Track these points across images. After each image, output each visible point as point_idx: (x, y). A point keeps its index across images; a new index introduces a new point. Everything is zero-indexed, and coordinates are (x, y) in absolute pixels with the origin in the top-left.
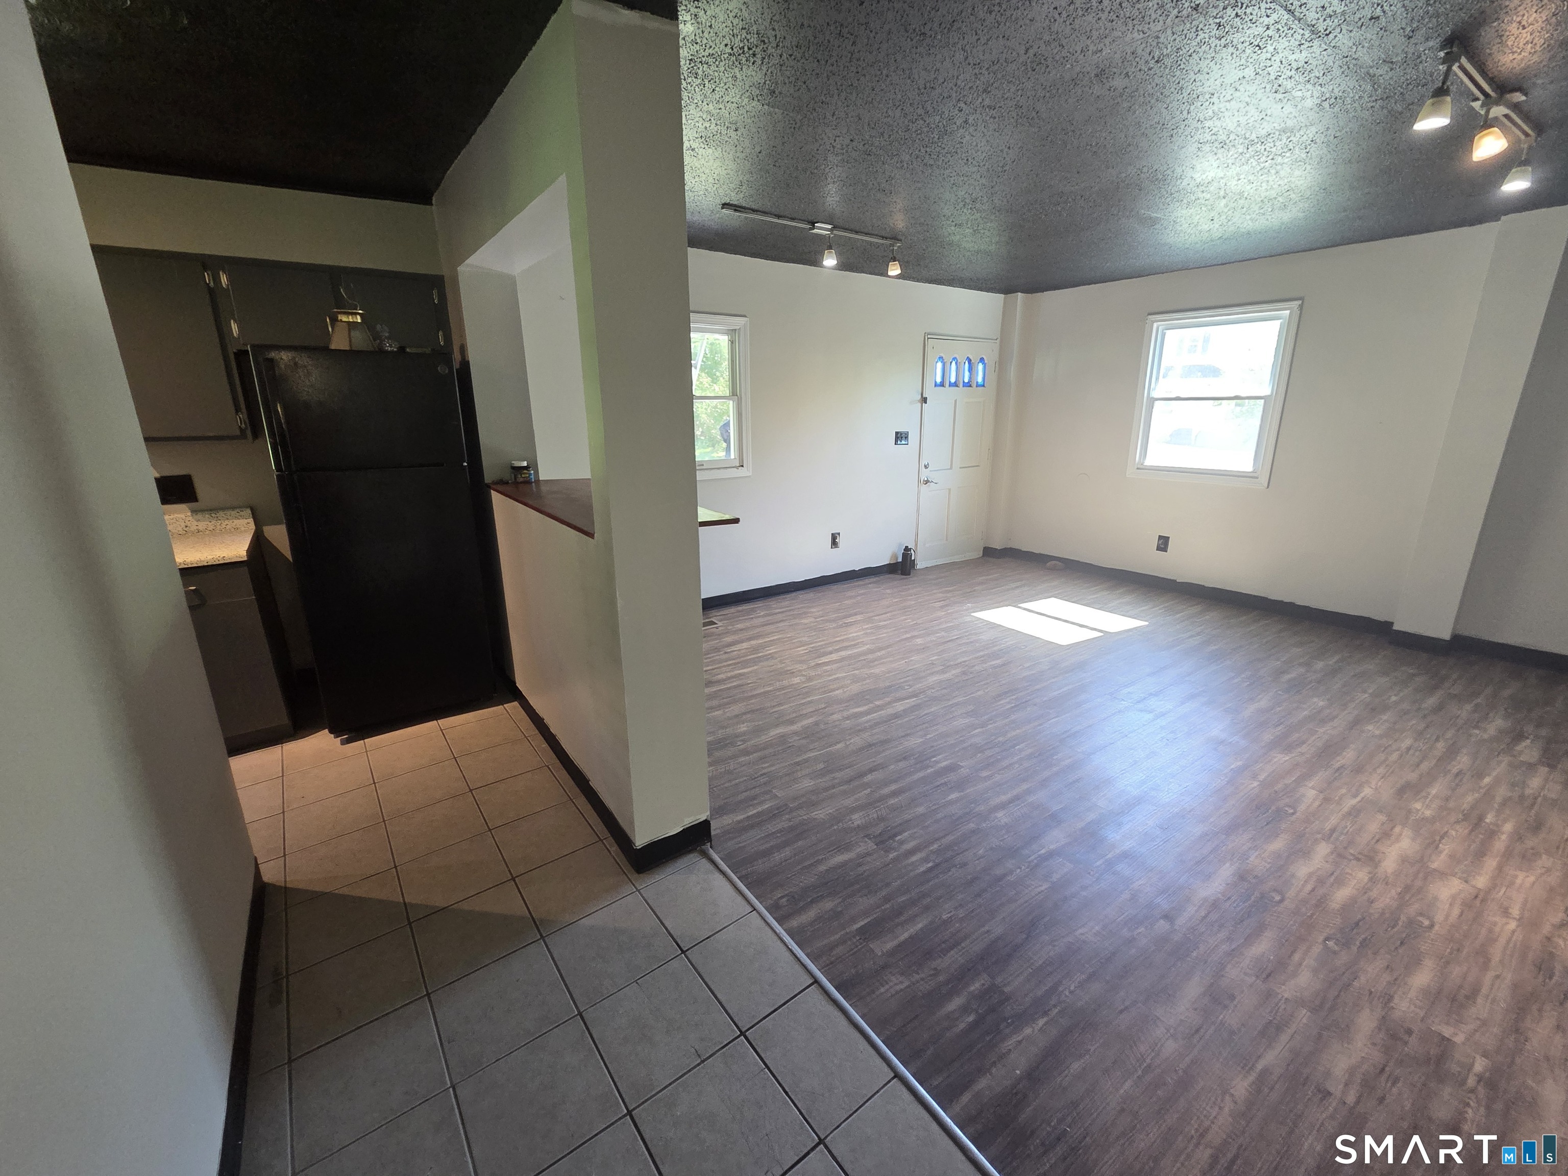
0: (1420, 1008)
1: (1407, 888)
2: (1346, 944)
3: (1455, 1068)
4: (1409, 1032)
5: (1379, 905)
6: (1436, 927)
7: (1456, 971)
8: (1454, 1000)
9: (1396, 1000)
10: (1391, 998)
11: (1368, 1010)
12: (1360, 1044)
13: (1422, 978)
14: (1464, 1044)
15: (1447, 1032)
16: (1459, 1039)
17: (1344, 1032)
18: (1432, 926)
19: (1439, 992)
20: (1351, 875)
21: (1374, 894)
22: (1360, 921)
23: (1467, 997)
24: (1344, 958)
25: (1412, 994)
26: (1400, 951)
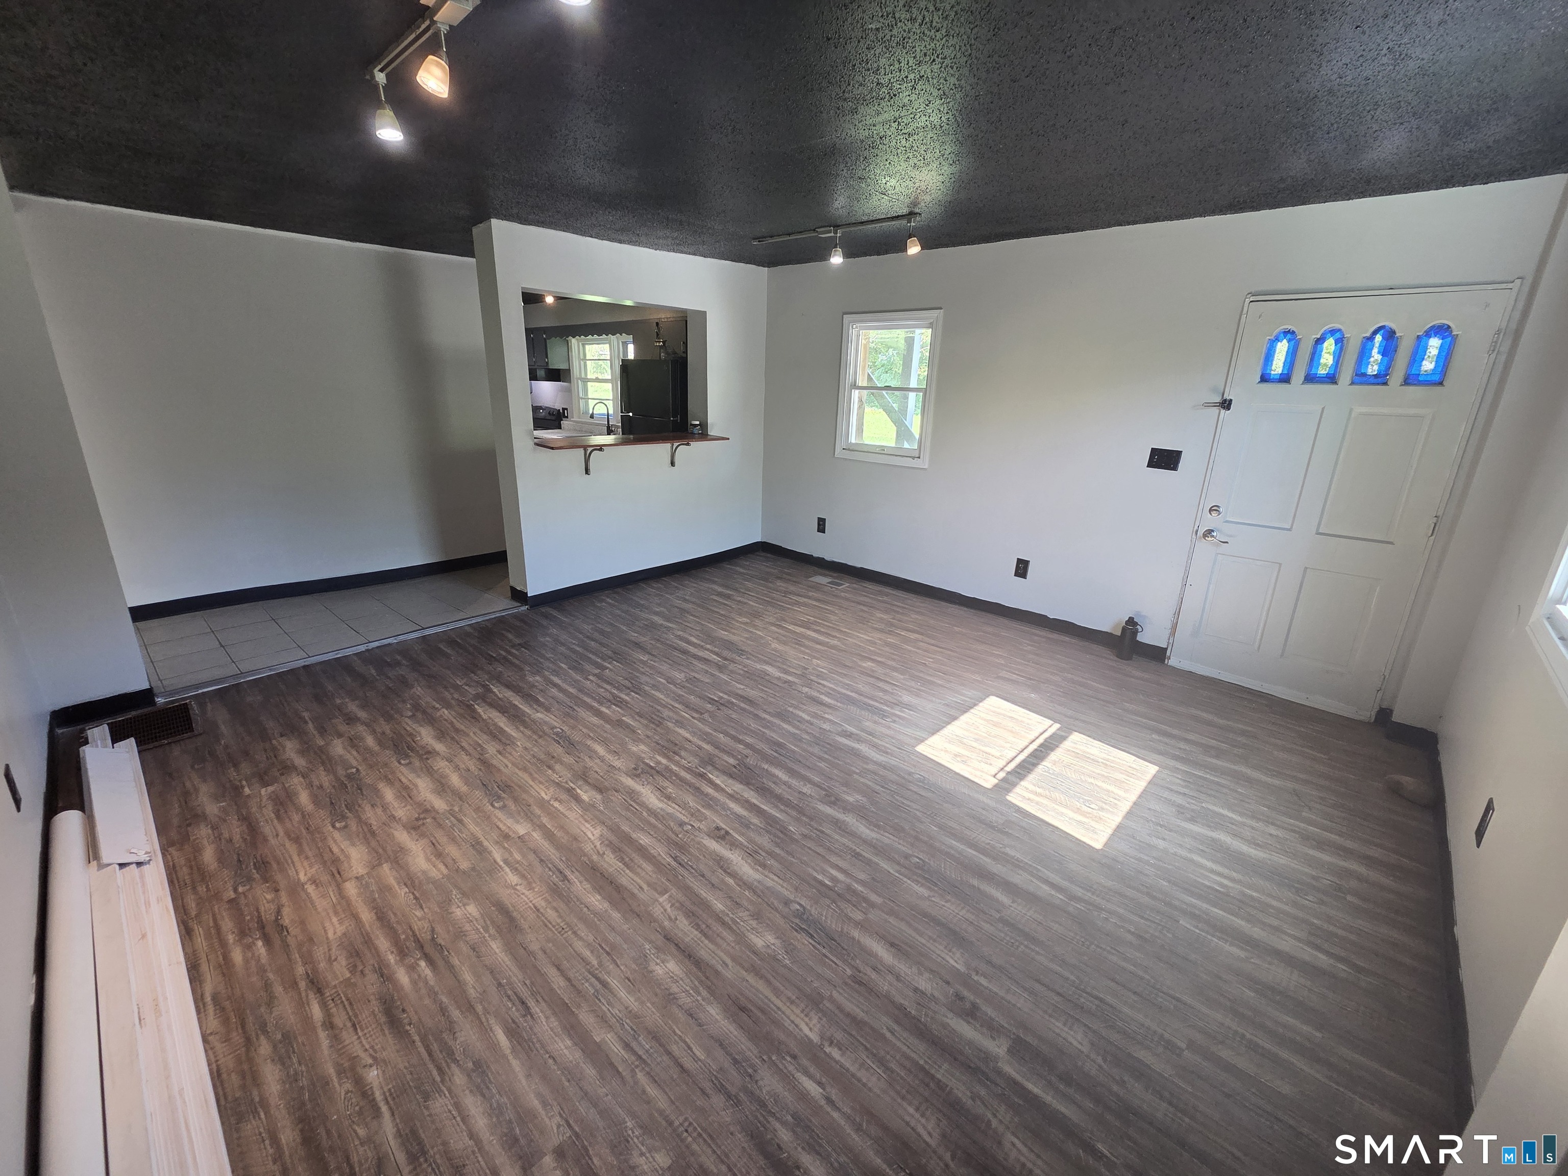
0: (290, 786)
1: (373, 834)
2: (349, 777)
3: (254, 780)
4: (282, 774)
5: (368, 808)
6: (330, 828)
7: (296, 818)
8: (281, 804)
9: (301, 779)
10: (303, 777)
11: (304, 765)
12: (292, 754)
13: (304, 798)
14: (260, 791)
15: (270, 789)
16: (263, 791)
17: (302, 752)
18: (334, 826)
19: (291, 801)
20: (404, 807)
21: (379, 811)
22: (362, 792)
23: (279, 810)
24: (341, 772)
25: (299, 788)
26: (328, 799)
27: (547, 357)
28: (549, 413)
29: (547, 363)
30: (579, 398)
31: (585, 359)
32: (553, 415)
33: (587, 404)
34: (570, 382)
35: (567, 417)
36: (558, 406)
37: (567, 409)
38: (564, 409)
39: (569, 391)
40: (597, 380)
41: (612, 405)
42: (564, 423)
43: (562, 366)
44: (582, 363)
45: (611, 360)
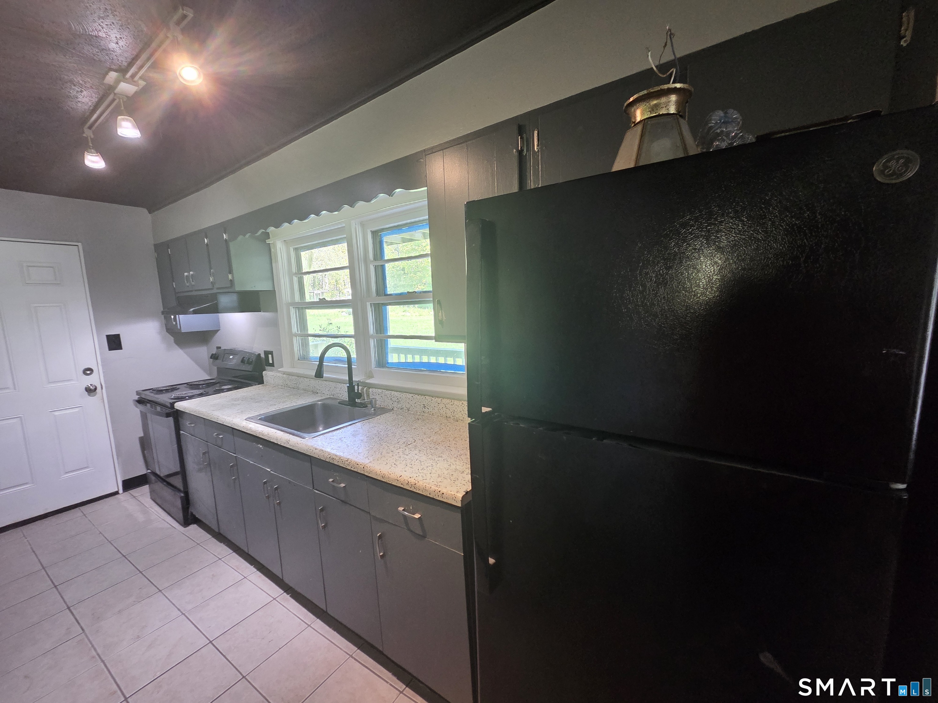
27: (231, 272)
28: (243, 361)
29: (232, 282)
30: (292, 335)
31: (300, 273)
32: (249, 363)
33: (305, 345)
34: (275, 310)
35: (272, 365)
36: (259, 348)
37: (271, 353)
38: (267, 353)
39: (274, 324)
40: (323, 304)
41: (354, 346)
42: (268, 374)
43: (261, 286)
44: (295, 279)
45: (351, 267)
